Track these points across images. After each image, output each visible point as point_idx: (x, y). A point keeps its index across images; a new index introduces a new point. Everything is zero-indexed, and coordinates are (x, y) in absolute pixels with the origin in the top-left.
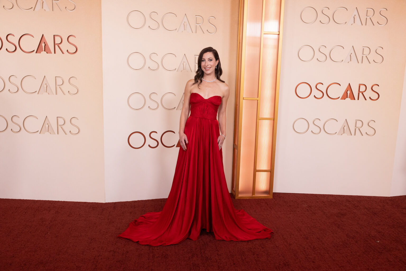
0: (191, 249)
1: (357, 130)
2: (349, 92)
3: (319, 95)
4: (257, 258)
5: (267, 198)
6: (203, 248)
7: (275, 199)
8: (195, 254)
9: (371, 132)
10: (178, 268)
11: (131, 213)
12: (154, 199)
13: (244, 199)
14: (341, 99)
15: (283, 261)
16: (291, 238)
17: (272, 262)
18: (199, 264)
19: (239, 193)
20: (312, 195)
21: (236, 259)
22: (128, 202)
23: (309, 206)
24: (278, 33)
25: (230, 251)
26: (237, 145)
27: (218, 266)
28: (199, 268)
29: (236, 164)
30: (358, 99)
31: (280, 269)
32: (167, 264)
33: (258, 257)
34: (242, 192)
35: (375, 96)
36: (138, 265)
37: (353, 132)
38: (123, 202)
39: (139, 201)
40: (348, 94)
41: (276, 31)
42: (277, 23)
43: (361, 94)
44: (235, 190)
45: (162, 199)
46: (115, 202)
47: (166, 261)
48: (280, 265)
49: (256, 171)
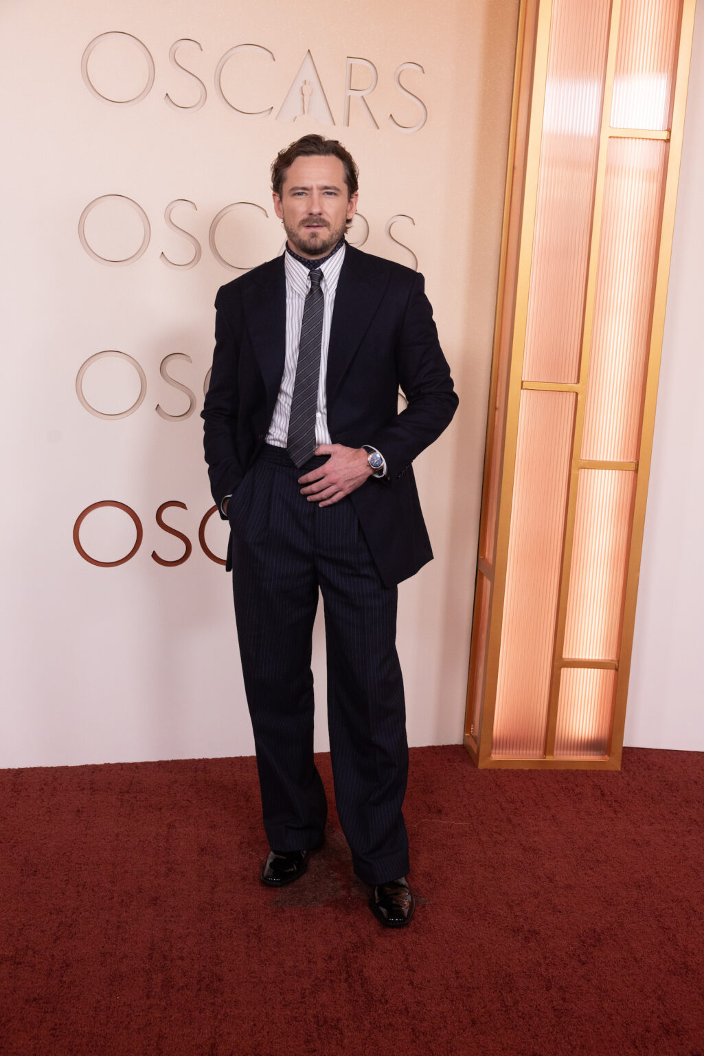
0: (309, 962)
4: (561, 1002)
5: (598, 769)
6: (357, 956)
7: (628, 771)
8: (324, 980)
10: (260, 1032)
11: (78, 811)
12: (167, 762)
13: (512, 771)
15: (658, 1017)
17: (618, 1018)
18: (339, 1020)
19: (493, 745)
21: (479, 1003)
22: (66, 768)
24: (664, 136)
25: (457, 973)
26: (490, 561)
27: (413, 1030)
28: (341, 1033)
29: (484, 636)
31: (646, 1047)
32: (219, 1017)
33: (564, 999)
34: (506, 744)
36: (108, 1016)
38: (47, 768)
39: (108, 767)
44: (476, 734)
45: (199, 761)
46: (17, 768)
47: (213, 1004)
48: (648, 1030)
49: (559, 663)
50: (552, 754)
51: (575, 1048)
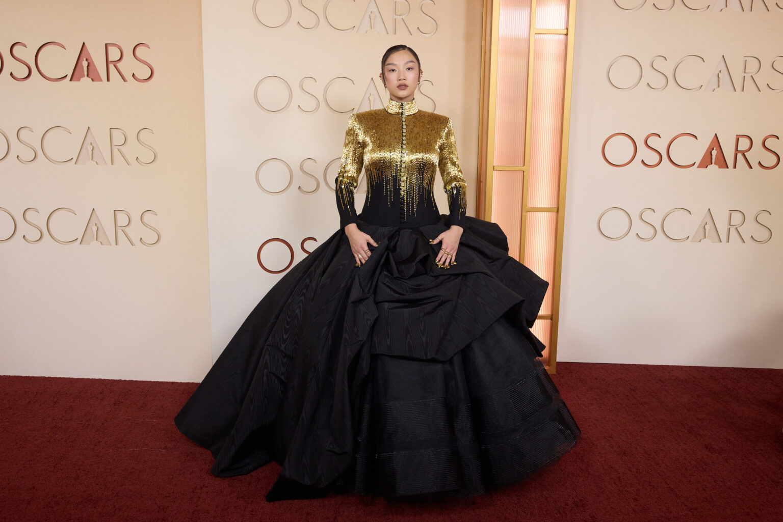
1: (733, 231)
2: (714, 153)
3: (653, 158)
7: (560, 374)
9: (762, 234)
14: (698, 167)
15: (573, 498)
16: (591, 453)
20: (638, 367)
23: (630, 389)
24: (565, 32)
30: (735, 167)
35: (770, 160)
37: (723, 237)
40: (714, 157)
41: (560, 26)
43: (740, 156)
48: (567, 505)
51: (528, 515)
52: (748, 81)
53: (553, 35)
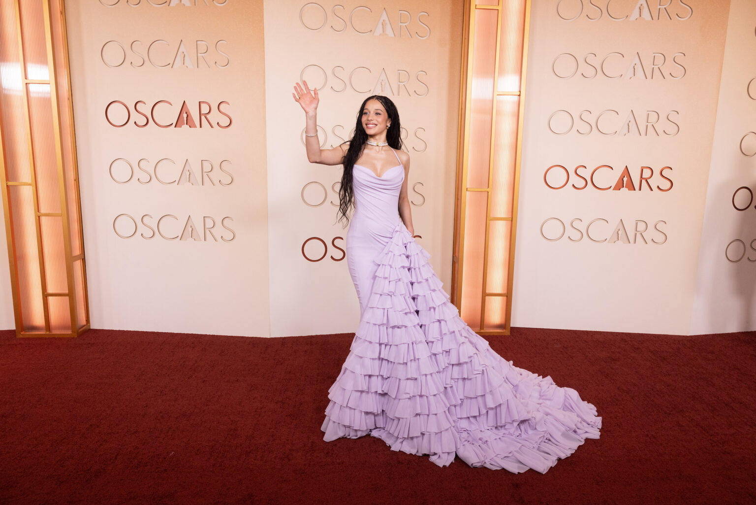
1: (638, 235)
2: (625, 179)
3: (580, 183)
5: (501, 334)
7: (513, 336)
9: (660, 238)
11: (306, 351)
12: (339, 334)
14: (614, 189)
20: (569, 331)
22: (302, 337)
23: (563, 346)
24: (518, 94)
26: (457, 257)
30: (640, 190)
35: (666, 185)
37: (632, 240)
39: (317, 336)
40: (625, 183)
41: (516, 90)
42: (517, 78)
43: (644, 181)
49: (485, 295)
50: (483, 329)
52: (650, 127)
53: (511, 96)
